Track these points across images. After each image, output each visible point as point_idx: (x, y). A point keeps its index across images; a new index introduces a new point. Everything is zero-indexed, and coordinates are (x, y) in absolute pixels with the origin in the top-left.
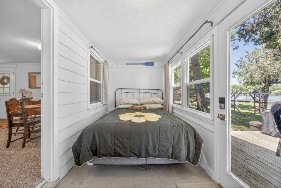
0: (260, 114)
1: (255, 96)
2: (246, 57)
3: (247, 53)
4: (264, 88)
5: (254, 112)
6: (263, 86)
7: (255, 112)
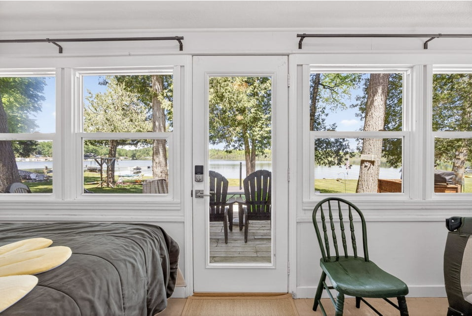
0: (108, 187)
1: (101, 161)
2: (88, 100)
3: (90, 93)
4: (111, 150)
5: (100, 186)
6: (110, 148)
7: (102, 186)
